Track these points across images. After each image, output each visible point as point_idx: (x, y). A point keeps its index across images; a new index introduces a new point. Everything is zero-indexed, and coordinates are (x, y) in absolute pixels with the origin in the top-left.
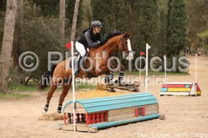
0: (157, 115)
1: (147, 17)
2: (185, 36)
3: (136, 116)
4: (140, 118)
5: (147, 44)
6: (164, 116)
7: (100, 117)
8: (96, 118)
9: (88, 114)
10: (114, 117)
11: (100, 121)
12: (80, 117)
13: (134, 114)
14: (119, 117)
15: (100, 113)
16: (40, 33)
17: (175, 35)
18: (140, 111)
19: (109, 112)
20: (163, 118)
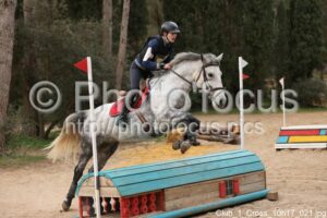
0: (264, 192)
1: (254, 15)
2: (320, 45)
3: (221, 197)
4: (230, 199)
5: (240, 59)
6: (276, 194)
7: (149, 203)
8: (140, 205)
9: (124, 198)
10: (178, 202)
11: (150, 211)
12: (112, 202)
13: (217, 194)
14: (187, 200)
15: (149, 195)
16: (65, 46)
17: (303, 43)
18: (229, 186)
19: (166, 193)
20: (274, 198)
